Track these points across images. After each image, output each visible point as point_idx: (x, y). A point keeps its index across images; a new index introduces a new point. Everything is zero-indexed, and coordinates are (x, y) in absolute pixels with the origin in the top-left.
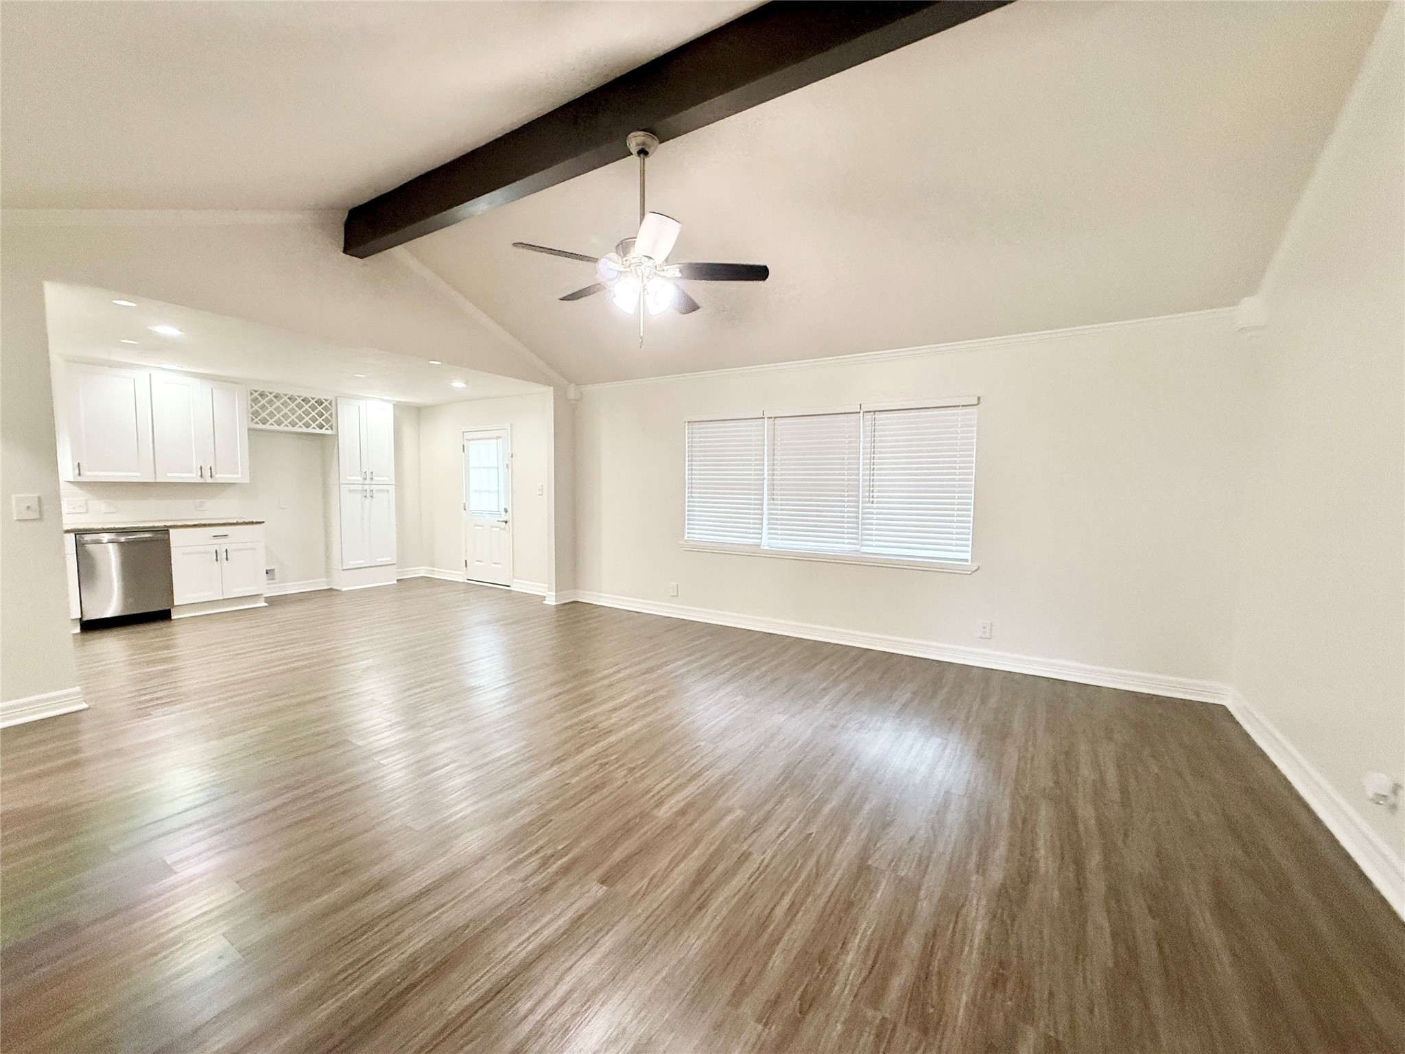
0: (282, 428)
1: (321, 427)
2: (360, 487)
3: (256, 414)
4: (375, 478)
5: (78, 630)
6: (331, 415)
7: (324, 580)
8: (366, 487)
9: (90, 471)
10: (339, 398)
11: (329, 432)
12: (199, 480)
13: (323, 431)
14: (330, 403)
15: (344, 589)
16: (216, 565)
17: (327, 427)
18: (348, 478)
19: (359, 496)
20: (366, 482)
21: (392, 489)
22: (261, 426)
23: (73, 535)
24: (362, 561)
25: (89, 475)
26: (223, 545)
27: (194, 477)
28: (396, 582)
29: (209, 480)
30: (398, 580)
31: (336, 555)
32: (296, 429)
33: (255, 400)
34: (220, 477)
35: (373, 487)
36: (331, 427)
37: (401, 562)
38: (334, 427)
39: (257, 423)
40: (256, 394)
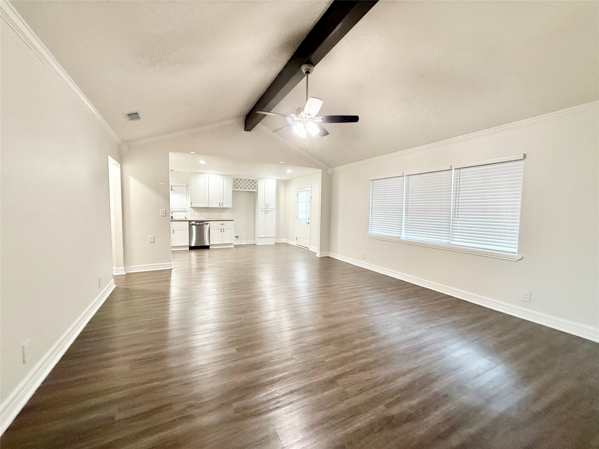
0: (242, 190)
1: (253, 189)
2: (264, 209)
3: (235, 185)
4: (269, 206)
5: (188, 249)
6: (256, 185)
7: (253, 240)
8: (266, 209)
9: (194, 204)
10: (259, 179)
11: (255, 191)
12: (219, 207)
13: (254, 190)
14: (256, 181)
15: (258, 244)
16: (221, 233)
17: (255, 189)
18: (260, 206)
19: (263, 212)
20: (266, 208)
21: (274, 210)
22: (236, 189)
23: (188, 222)
24: (264, 235)
25: (194, 205)
26: (223, 227)
27: (217, 206)
28: (274, 244)
29: (221, 207)
30: (275, 243)
31: (256, 233)
32: (246, 190)
33: (235, 181)
34: (225, 206)
35: (268, 209)
36: (256, 189)
37: (277, 236)
38: (257, 189)
39: (235, 188)
40: (235, 179)
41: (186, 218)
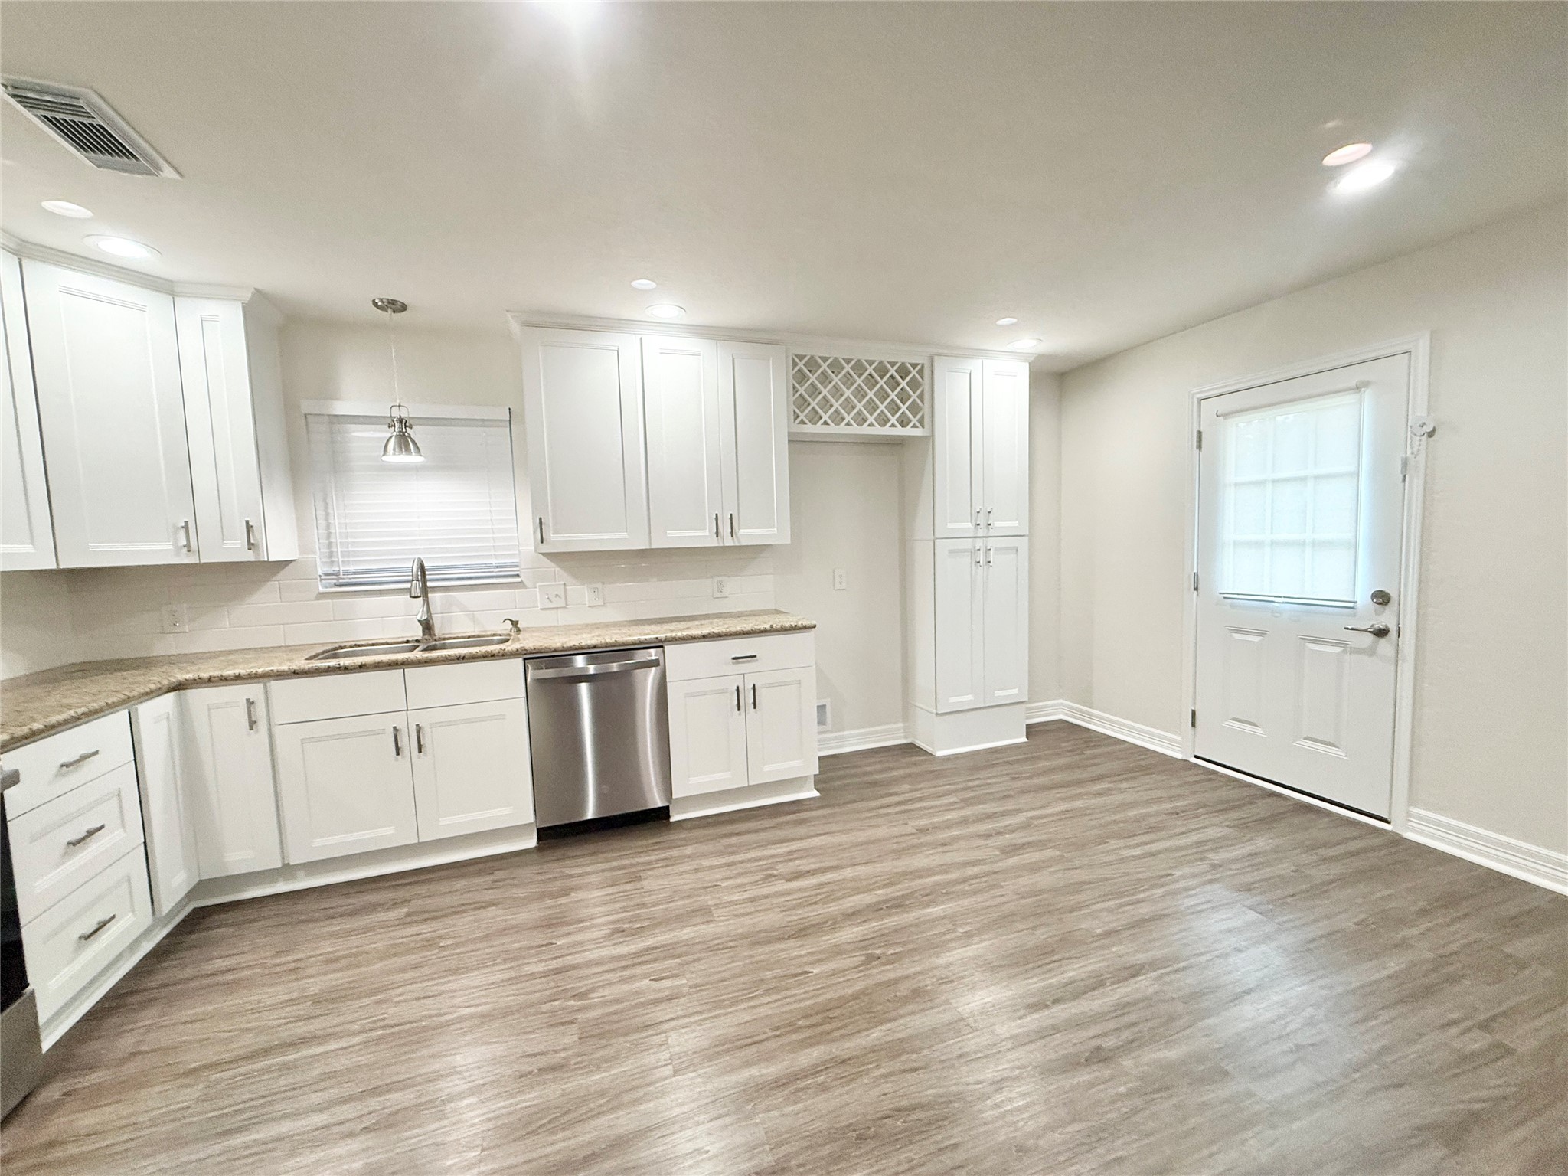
0: (842, 429)
1: (904, 422)
2: (968, 544)
3: (802, 403)
4: (996, 524)
5: (534, 846)
6: (921, 397)
7: (900, 725)
8: (979, 543)
9: (556, 532)
10: (936, 358)
11: (918, 432)
12: (714, 542)
13: (908, 431)
14: (921, 372)
15: (939, 754)
16: (738, 718)
17: (914, 421)
18: (950, 525)
19: (966, 560)
20: (980, 532)
21: (1023, 544)
22: (809, 428)
23: (521, 661)
24: (970, 697)
25: (559, 541)
26: (750, 674)
27: (702, 536)
28: (1025, 735)
29: (729, 542)
30: (1030, 729)
31: (923, 678)
32: (864, 430)
33: (801, 378)
34: (748, 535)
35: (992, 543)
36: (921, 422)
37: (1035, 692)
38: (927, 421)
39: (803, 422)
40: (801, 365)
41: (515, 623)
